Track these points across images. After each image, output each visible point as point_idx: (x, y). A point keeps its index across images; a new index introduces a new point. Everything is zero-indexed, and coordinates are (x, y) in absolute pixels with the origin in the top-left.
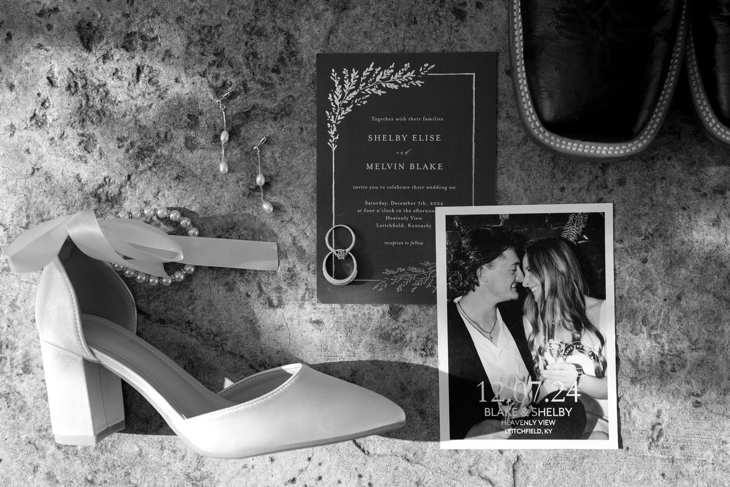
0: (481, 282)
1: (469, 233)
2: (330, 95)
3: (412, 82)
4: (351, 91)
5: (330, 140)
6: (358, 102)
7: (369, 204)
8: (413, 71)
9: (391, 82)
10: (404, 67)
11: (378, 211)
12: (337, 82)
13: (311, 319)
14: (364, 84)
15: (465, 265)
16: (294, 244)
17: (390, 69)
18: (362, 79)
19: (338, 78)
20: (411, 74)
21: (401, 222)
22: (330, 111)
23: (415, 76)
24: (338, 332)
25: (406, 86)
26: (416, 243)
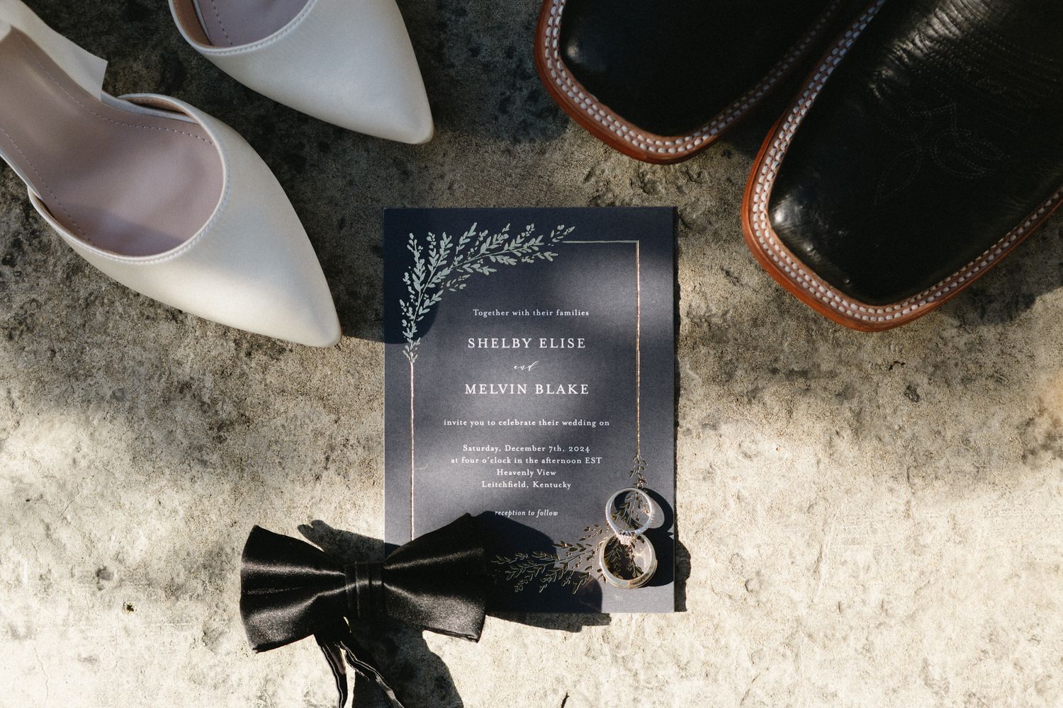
2: (407, 274)
3: (538, 254)
4: (439, 269)
5: (407, 347)
6: (452, 286)
7: (470, 449)
8: (540, 238)
9: (505, 255)
10: (525, 231)
11: (484, 461)
12: (417, 254)
13: (79, 655)
14: (462, 257)
16: (48, 536)
17: (503, 234)
18: (458, 249)
19: (420, 247)
20: (536, 242)
21: (522, 479)
22: (407, 299)
23: (543, 244)
24: (124, 675)
25: (529, 261)
26: (547, 513)
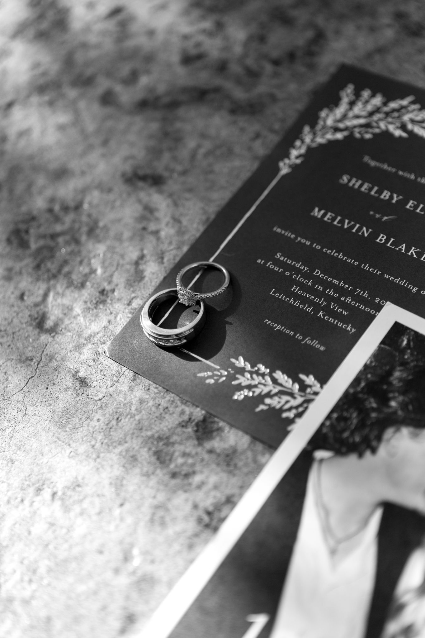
0: (382, 451)
1: (415, 366)
2: (326, 110)
5: (286, 161)
6: (359, 133)
7: (282, 259)
11: (287, 274)
12: (345, 100)
13: (77, 372)
14: (383, 115)
15: (373, 410)
16: (137, 263)
18: (384, 109)
19: (352, 96)
21: (311, 303)
22: (312, 127)
24: (100, 412)
26: (315, 344)
